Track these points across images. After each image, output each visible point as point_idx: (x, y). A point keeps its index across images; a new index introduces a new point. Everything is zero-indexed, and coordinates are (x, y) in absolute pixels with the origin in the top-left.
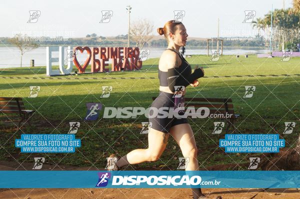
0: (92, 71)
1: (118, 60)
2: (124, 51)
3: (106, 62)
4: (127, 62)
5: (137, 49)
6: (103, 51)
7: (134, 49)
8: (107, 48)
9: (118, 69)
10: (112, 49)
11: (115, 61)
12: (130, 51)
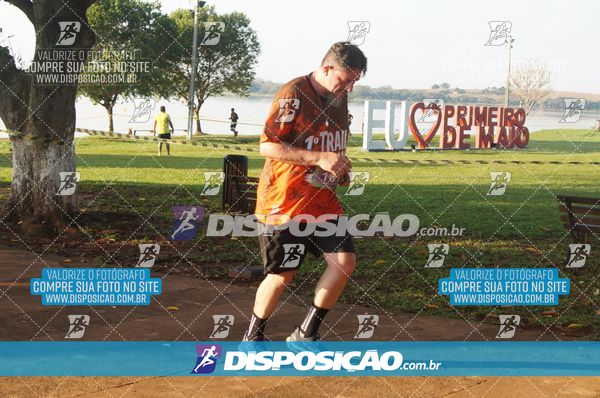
0: (441, 146)
1: (487, 129)
2: (498, 113)
3: (466, 132)
4: (503, 133)
5: (522, 112)
6: (462, 112)
7: (515, 111)
8: (468, 108)
9: (486, 145)
10: (477, 109)
11: (482, 131)
12: (509, 114)
